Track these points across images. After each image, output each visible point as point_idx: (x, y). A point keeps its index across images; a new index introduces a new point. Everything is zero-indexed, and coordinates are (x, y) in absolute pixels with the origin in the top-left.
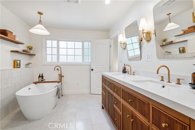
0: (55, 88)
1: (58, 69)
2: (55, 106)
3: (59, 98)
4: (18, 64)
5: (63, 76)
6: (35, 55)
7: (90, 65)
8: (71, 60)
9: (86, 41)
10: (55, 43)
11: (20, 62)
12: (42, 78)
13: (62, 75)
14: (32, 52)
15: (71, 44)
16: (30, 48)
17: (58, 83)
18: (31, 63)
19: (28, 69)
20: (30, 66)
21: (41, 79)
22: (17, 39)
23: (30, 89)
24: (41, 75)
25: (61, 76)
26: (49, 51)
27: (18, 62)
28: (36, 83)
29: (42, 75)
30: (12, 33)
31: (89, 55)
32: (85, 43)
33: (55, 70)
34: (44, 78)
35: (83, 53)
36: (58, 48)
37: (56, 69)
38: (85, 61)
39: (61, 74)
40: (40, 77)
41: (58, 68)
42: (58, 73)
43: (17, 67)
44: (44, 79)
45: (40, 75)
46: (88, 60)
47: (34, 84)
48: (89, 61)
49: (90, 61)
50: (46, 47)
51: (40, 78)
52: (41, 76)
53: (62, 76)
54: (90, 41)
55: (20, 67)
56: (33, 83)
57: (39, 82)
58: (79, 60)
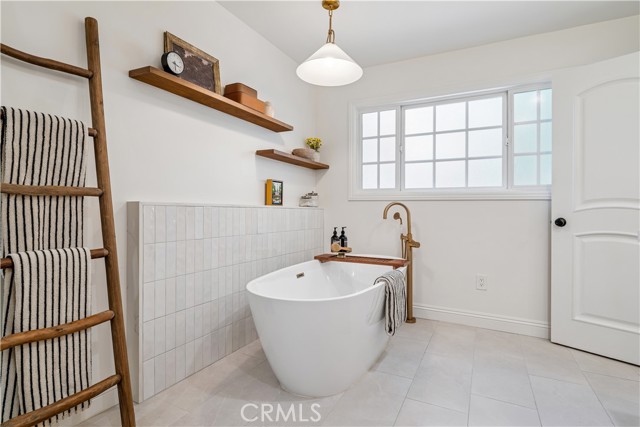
0: (377, 285)
1: (397, 216)
2: (379, 359)
3: (390, 330)
4: (277, 194)
5: (417, 245)
6: (327, 167)
7: (550, 200)
8: (450, 178)
9: (525, 88)
10: (389, 117)
11: (282, 188)
12: (343, 245)
13: (414, 239)
14: (317, 158)
15: (451, 114)
16: (315, 146)
17: (396, 266)
18: (316, 194)
19: (306, 211)
20: (314, 201)
21: (340, 248)
22: (272, 114)
23: (301, 275)
24: (339, 235)
25: (409, 243)
26: (369, 151)
27: (274, 187)
28: (323, 259)
29: (343, 232)
30: (254, 92)
31: (539, 154)
32: (517, 97)
33: (385, 217)
34: (350, 244)
35: (508, 145)
36: (400, 136)
37: (391, 213)
38: (516, 184)
39: (409, 233)
40: (334, 238)
41: (397, 209)
42: (397, 229)
43: (273, 204)
44: (349, 246)
45: (335, 233)
46: (535, 176)
47: (317, 261)
48: (543, 183)
49: (547, 180)
50: (361, 139)
51: (335, 243)
52: (340, 238)
53: (413, 242)
54: (546, 85)
55: (281, 204)
56: (316, 258)
57: (333, 258)
58: (488, 177)
